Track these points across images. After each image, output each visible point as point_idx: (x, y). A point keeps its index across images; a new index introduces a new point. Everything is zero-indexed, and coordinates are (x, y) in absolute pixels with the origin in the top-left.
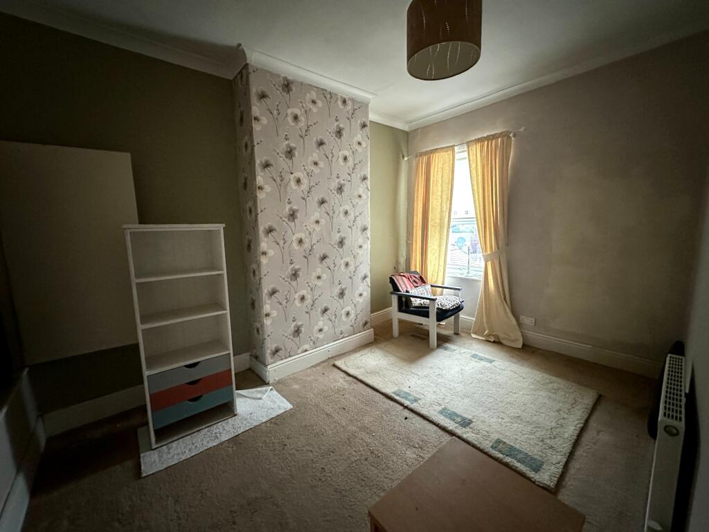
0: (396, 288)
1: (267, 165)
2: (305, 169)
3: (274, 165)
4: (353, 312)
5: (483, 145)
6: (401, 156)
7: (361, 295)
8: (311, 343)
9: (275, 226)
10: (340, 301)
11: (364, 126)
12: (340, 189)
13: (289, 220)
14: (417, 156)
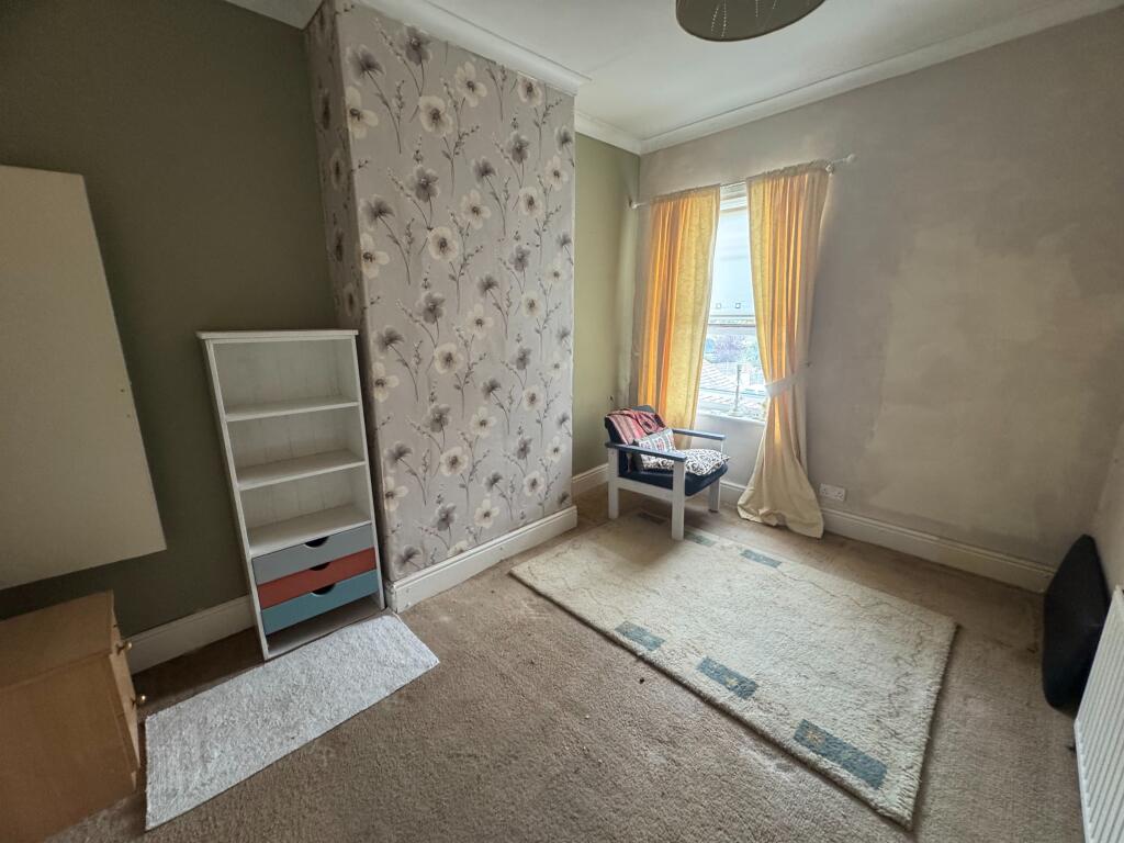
0: (615, 437)
1: (379, 211)
2: (455, 221)
3: (395, 213)
4: (543, 480)
5: (777, 186)
6: (628, 201)
7: (556, 450)
8: (471, 538)
9: (399, 332)
10: (522, 462)
11: (565, 140)
12: (521, 261)
13: (426, 319)
14: (655, 202)
